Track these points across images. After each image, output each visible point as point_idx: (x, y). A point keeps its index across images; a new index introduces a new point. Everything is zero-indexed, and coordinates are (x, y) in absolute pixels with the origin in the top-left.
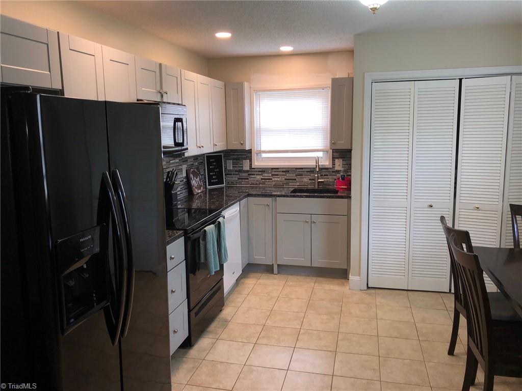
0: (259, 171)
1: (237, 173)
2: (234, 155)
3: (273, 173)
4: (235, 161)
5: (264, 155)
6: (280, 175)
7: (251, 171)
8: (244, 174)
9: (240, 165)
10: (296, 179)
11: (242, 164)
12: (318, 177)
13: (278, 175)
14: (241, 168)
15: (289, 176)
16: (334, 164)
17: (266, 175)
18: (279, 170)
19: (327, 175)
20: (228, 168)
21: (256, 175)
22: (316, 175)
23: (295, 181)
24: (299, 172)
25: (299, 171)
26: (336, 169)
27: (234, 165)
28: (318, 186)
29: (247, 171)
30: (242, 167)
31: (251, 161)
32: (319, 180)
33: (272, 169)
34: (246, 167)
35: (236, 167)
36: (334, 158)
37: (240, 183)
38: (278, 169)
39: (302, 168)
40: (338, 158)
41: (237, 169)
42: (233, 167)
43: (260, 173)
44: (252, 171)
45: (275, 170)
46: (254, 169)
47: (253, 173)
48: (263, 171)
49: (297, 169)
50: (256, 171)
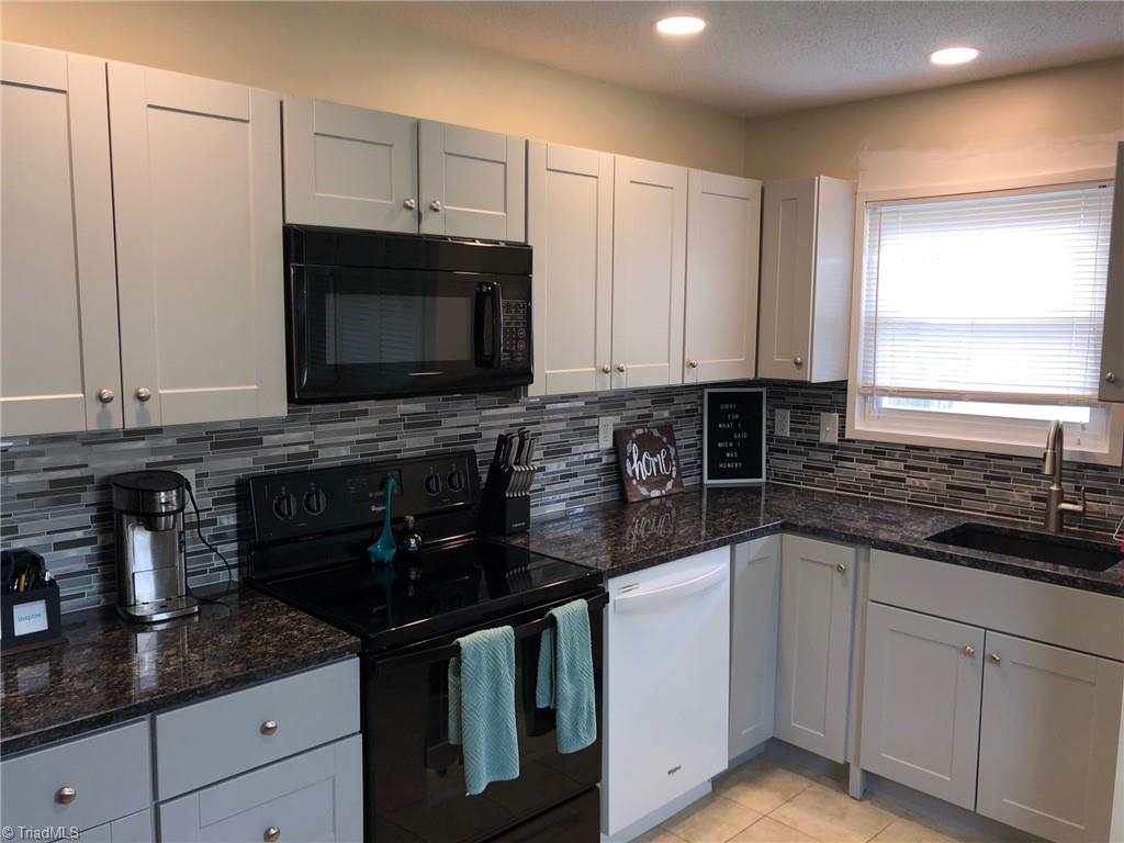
0: (866, 451)
1: (802, 448)
2: (796, 395)
3: (911, 462)
4: (799, 413)
5: (887, 403)
6: (932, 470)
7: (843, 449)
8: (822, 456)
9: (812, 428)
10: (984, 491)
11: (819, 425)
12: (1060, 492)
13: (925, 470)
14: (814, 436)
15: (960, 476)
17: (887, 464)
18: (930, 454)
19: (1104, 492)
20: (777, 433)
21: (858, 461)
22: (1054, 488)
23: (981, 496)
24: (996, 466)
25: (998, 466)
27: (795, 426)
28: (1060, 523)
29: (833, 447)
30: (818, 432)
31: (845, 417)
32: (1064, 506)
33: (909, 447)
34: (829, 435)
35: (800, 430)
37: (810, 481)
38: (926, 449)
39: (1009, 457)
41: (803, 437)
42: (792, 430)
43: (870, 457)
44: (846, 448)
45: (915, 455)
46: (853, 441)
47: (848, 454)
48: (878, 450)
49: (989, 455)
50: (859, 450)
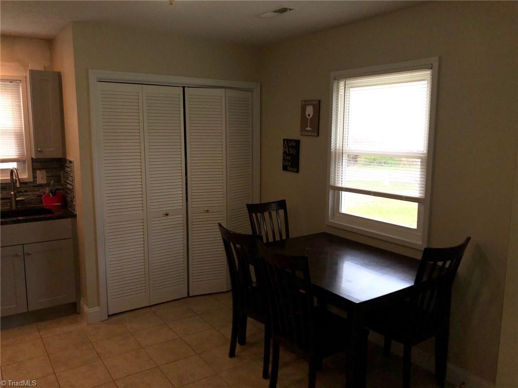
12: (15, 194)
16: (35, 177)
19: (27, 191)
22: (12, 193)
26: (38, 183)
28: (17, 205)
32: (18, 199)
36: (34, 170)
40: (40, 169)
